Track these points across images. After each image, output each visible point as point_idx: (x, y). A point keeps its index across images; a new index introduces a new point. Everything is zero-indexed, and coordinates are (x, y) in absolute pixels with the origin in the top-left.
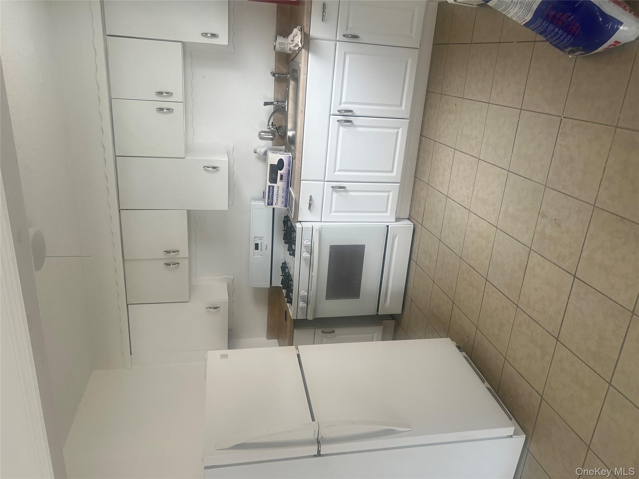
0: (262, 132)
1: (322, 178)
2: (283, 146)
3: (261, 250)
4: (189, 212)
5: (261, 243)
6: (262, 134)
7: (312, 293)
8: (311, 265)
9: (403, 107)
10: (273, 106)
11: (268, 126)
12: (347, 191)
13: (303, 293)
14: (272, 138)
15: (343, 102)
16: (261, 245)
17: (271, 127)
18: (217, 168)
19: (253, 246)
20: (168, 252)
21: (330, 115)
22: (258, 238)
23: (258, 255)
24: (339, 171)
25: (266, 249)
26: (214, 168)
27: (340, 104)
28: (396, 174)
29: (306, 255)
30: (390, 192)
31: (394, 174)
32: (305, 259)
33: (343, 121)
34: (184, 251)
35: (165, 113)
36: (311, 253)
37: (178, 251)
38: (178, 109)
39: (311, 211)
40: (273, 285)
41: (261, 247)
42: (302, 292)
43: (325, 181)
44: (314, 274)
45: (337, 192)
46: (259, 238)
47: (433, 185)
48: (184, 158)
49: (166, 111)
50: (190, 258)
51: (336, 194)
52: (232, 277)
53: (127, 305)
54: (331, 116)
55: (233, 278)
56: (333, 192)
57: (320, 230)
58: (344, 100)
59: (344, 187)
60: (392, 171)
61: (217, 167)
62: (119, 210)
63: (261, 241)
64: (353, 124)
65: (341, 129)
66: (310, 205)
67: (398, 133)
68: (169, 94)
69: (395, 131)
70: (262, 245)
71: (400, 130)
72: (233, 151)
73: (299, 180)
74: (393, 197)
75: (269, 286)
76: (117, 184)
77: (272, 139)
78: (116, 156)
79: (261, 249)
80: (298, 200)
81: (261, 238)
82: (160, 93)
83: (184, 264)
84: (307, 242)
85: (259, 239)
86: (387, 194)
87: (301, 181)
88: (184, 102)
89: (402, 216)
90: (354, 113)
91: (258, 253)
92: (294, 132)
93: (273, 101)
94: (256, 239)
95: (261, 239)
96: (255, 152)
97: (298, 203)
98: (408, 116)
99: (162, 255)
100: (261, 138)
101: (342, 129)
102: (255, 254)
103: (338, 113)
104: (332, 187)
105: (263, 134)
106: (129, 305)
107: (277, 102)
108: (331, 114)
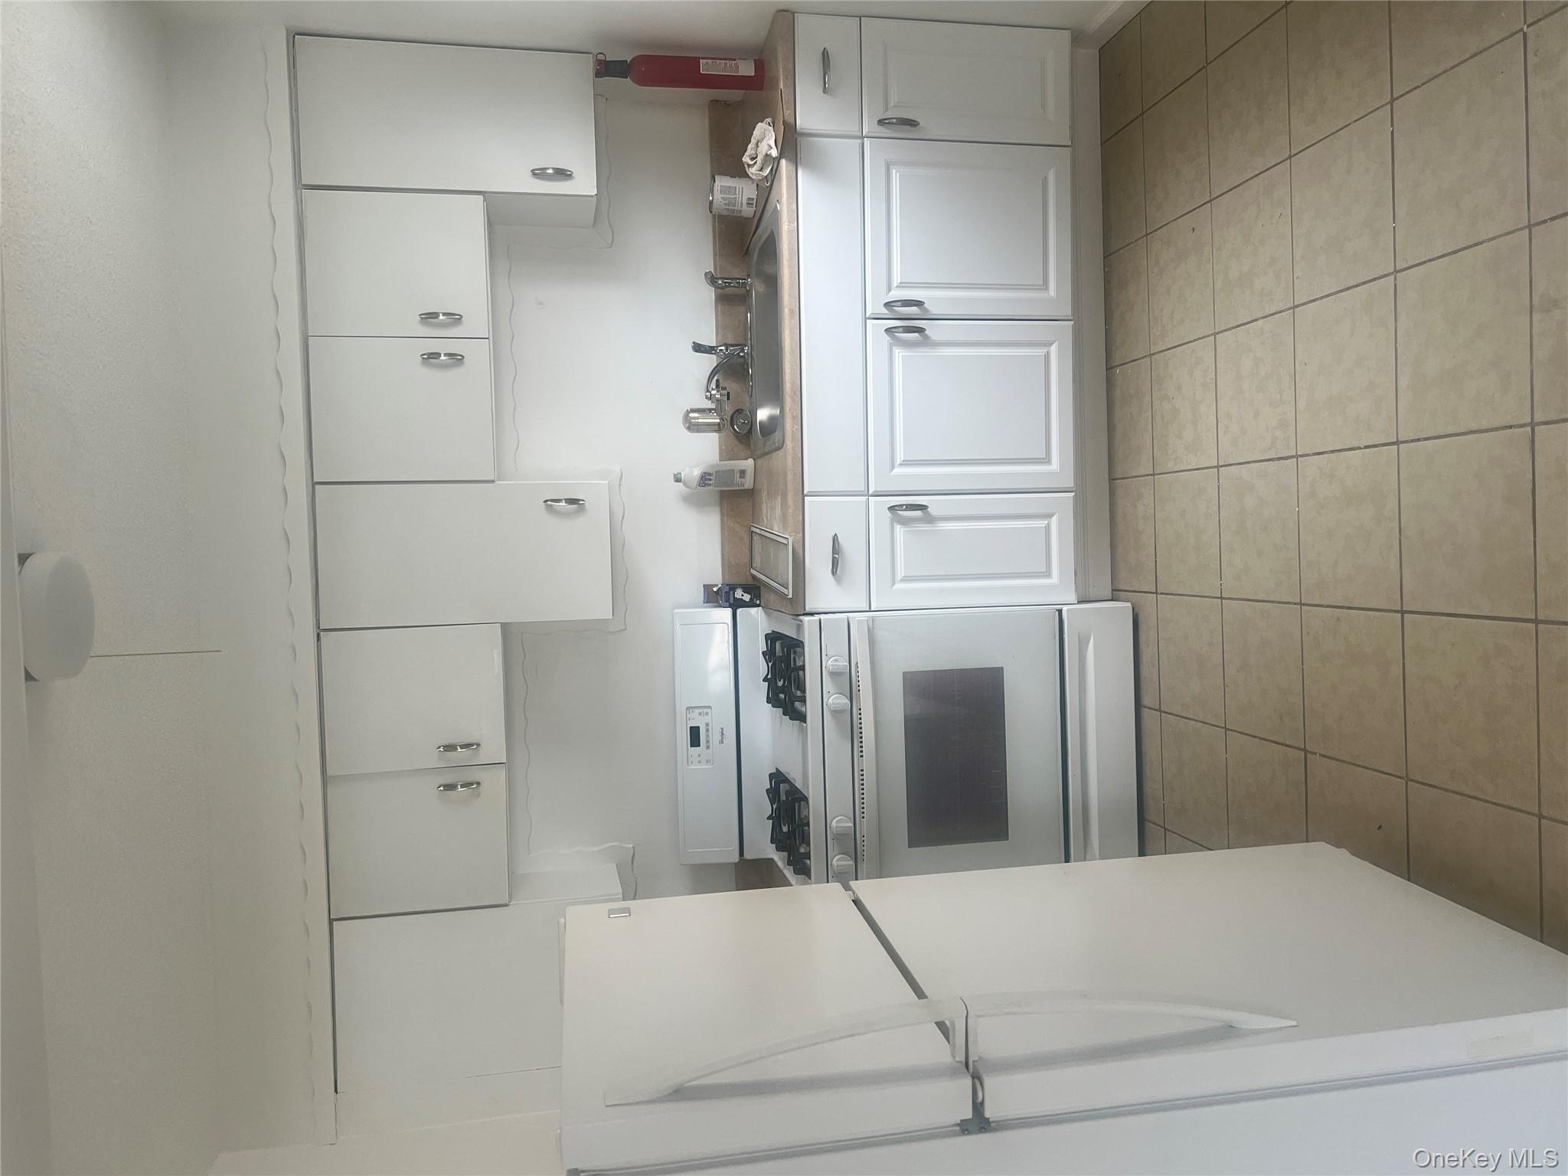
0: (693, 411)
1: (862, 487)
2: (747, 459)
3: (708, 747)
4: (505, 626)
5: (707, 725)
6: (691, 415)
7: (865, 827)
8: (854, 733)
9: (1052, 292)
10: (715, 356)
11: (708, 391)
12: (930, 520)
13: (840, 822)
14: (719, 424)
15: (895, 285)
16: (707, 730)
17: (713, 392)
18: (582, 502)
19: (684, 737)
20: (450, 748)
21: (866, 319)
22: (697, 711)
23: (700, 762)
24: (906, 463)
25: (722, 742)
26: (572, 501)
27: (890, 290)
28: (1060, 464)
29: (836, 700)
30: (1050, 516)
31: (1055, 465)
32: (835, 713)
33: (901, 329)
34: (494, 748)
35: (445, 366)
36: (852, 694)
37: (478, 745)
38: (478, 355)
39: (839, 581)
40: (748, 856)
41: (708, 736)
42: (835, 820)
43: (870, 493)
44: (868, 763)
45: (905, 522)
46: (701, 711)
47: (1171, 466)
48: (493, 481)
49: (445, 358)
50: (509, 765)
51: (902, 529)
52: (631, 846)
53: (331, 921)
54: (868, 321)
55: (634, 847)
56: (895, 524)
57: (871, 625)
58: (896, 279)
59: (922, 508)
60: (1047, 460)
61: (579, 500)
62: (318, 634)
63: (707, 719)
64: (927, 337)
65: (899, 352)
66: (835, 564)
67: (1047, 357)
68: (455, 319)
69: (1040, 352)
70: (710, 735)
71: (1054, 349)
72: (620, 485)
73: (801, 494)
74: (1060, 530)
75: (736, 858)
76: (313, 558)
77: (718, 428)
78: (314, 484)
79: (708, 742)
80: (800, 552)
81: (706, 710)
82: (429, 317)
83: (494, 783)
84: (836, 660)
85: (700, 714)
86: (1043, 523)
87: (806, 498)
88: (491, 338)
89: (1092, 595)
90: (926, 310)
91: (699, 756)
92: (777, 412)
93: (715, 345)
94: (691, 715)
95: (707, 714)
96: (678, 480)
97: (801, 557)
98: (1067, 311)
99: (433, 760)
100: (692, 427)
101: (901, 354)
102: (690, 759)
103: (885, 311)
104: (891, 508)
105: (696, 415)
106: (334, 923)
107: (727, 346)
108: (867, 316)
